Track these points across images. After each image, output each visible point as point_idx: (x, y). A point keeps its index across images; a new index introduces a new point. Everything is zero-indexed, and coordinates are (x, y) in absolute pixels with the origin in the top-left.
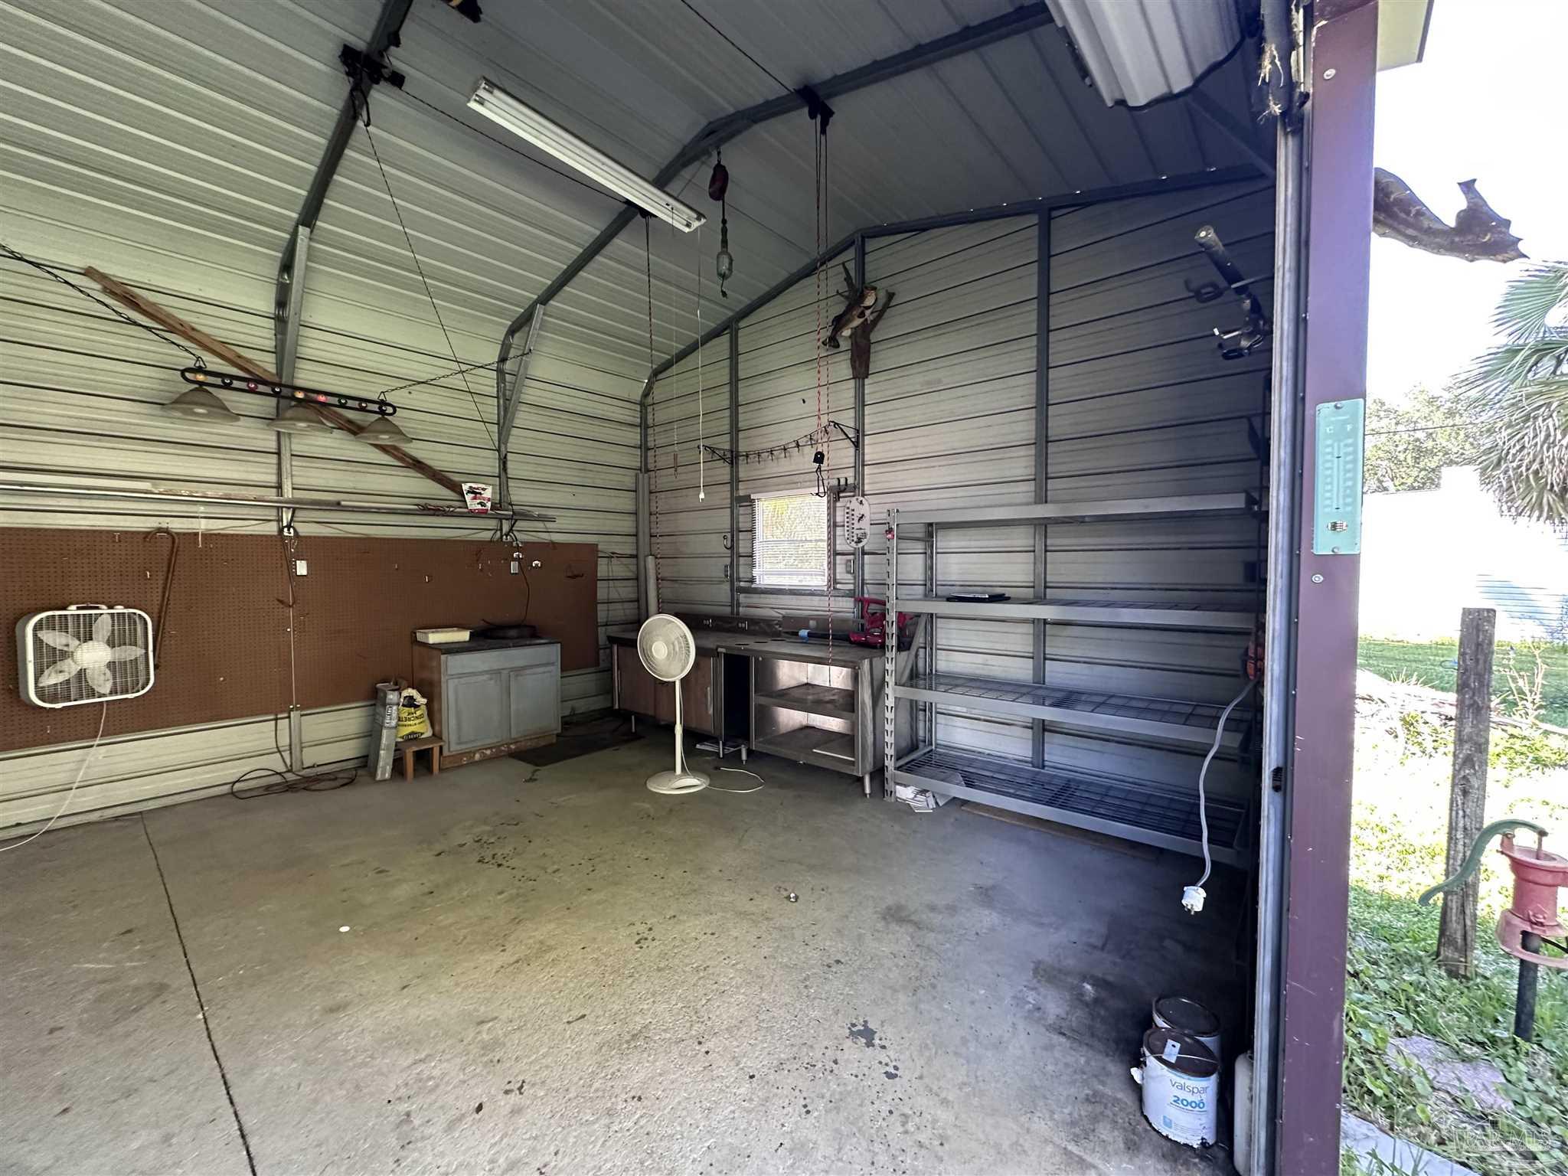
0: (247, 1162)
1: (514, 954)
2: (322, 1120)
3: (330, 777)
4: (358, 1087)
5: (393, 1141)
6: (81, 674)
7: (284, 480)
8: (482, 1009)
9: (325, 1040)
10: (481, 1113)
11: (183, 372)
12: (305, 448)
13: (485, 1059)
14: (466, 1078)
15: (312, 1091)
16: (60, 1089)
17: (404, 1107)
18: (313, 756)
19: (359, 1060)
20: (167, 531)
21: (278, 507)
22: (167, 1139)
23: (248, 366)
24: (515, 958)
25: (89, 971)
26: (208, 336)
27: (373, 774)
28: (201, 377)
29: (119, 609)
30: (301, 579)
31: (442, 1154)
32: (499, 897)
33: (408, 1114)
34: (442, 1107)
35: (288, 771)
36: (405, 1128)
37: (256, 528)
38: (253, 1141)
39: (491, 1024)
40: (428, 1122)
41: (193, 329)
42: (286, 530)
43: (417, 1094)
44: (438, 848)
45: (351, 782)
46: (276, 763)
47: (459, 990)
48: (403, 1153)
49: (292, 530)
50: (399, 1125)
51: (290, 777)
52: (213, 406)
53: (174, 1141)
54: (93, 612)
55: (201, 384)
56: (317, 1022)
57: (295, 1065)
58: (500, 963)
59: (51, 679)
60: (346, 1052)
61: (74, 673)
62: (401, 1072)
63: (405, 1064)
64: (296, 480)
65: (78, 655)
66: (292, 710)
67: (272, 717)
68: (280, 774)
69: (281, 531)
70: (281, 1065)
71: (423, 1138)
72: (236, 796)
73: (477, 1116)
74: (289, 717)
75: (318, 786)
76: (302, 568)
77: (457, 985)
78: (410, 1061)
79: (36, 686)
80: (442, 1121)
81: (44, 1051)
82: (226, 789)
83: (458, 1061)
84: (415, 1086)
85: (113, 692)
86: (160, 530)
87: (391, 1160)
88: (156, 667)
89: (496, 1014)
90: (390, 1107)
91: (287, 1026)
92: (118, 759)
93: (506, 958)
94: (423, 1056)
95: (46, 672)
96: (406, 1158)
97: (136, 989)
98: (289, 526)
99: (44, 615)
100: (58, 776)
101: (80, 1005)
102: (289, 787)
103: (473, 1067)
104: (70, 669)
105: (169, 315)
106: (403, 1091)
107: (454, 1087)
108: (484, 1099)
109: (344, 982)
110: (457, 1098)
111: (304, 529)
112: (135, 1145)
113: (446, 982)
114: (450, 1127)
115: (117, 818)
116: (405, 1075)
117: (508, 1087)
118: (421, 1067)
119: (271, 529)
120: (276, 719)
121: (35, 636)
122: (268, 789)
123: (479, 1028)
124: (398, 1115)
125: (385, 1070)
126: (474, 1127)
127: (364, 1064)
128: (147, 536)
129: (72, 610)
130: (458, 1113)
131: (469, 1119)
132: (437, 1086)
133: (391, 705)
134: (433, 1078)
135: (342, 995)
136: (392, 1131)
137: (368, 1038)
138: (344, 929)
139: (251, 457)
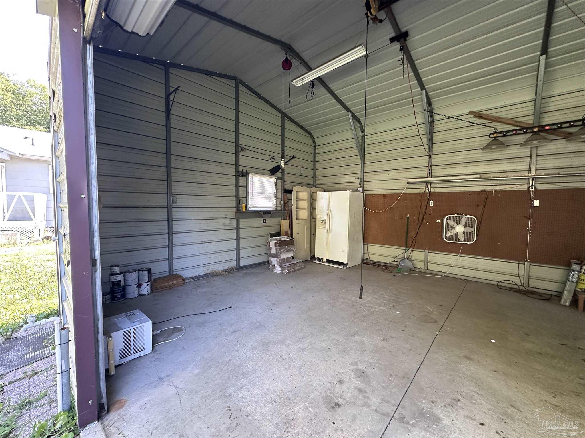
0: (418, 369)
1: (557, 402)
2: (438, 378)
3: (540, 294)
4: (453, 381)
5: (448, 401)
6: (457, 234)
7: (532, 167)
8: (519, 404)
9: (458, 362)
10: (481, 426)
11: (489, 136)
12: (544, 151)
13: (501, 416)
14: (487, 413)
15: (442, 370)
16: (406, 326)
17: (461, 398)
18: (533, 283)
19: (461, 375)
20: (484, 191)
21: (528, 178)
22: (411, 350)
23: (519, 124)
24: (556, 404)
25: (428, 309)
26: (505, 118)
27: (560, 301)
28: (495, 135)
29: (468, 216)
30: (536, 208)
31: (457, 419)
32: (578, 379)
33: (459, 400)
34: (470, 410)
35: (522, 285)
36: (455, 402)
37: (518, 188)
38: (422, 366)
39: (516, 410)
40: (463, 408)
41: (500, 118)
42: (531, 187)
43: (467, 399)
44: (565, 342)
45: (548, 300)
46: (517, 280)
47: (516, 390)
48: (448, 407)
49: (533, 188)
50: (454, 399)
51: (521, 288)
52: (499, 144)
53: (411, 352)
54: (460, 216)
55: (495, 137)
56: (460, 357)
57: (445, 360)
58: (546, 399)
59: (449, 234)
60: (459, 370)
61: (454, 233)
62: (469, 389)
63: (472, 389)
64: (538, 166)
65: (456, 228)
66: (526, 261)
67: (518, 262)
68: (518, 285)
69: (529, 188)
70: (442, 358)
71: (457, 410)
72: (499, 287)
73: (478, 425)
74: (525, 264)
75: (530, 295)
76: (537, 203)
77: (516, 388)
78: (475, 390)
79: (445, 235)
80: (466, 413)
81: (409, 318)
82: (496, 283)
83: (490, 406)
84: (468, 397)
85: (464, 241)
86: (482, 191)
87: (444, 404)
88: (477, 236)
89: (522, 410)
90: (456, 393)
91: (452, 351)
92: (465, 262)
93: (553, 401)
94: (480, 393)
95: (448, 232)
96: (447, 408)
97: (432, 318)
98: (532, 186)
99: (448, 216)
100: (451, 262)
101: (421, 314)
102: (519, 291)
103: (493, 413)
104: (454, 232)
105: (493, 116)
106: (464, 394)
107: (480, 411)
108: (487, 425)
109: (477, 354)
110: (478, 414)
111: (539, 187)
112: (406, 346)
113: (513, 383)
114: (467, 417)
115: (462, 279)
116: (469, 391)
117: (500, 432)
118: (476, 395)
119: (525, 187)
120: (519, 264)
121: (446, 221)
122: (511, 289)
123: (510, 407)
124: (456, 398)
125: (465, 384)
126: (475, 426)
127: (461, 377)
128: (479, 193)
129: (456, 215)
130: (474, 417)
131: (475, 423)
132: (475, 404)
133: (574, 271)
134: (476, 401)
135: (473, 356)
136: (451, 399)
137: (469, 373)
138: (493, 341)
139: (519, 160)
